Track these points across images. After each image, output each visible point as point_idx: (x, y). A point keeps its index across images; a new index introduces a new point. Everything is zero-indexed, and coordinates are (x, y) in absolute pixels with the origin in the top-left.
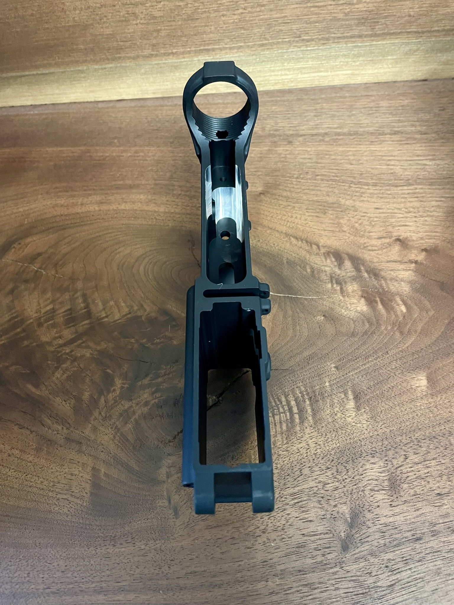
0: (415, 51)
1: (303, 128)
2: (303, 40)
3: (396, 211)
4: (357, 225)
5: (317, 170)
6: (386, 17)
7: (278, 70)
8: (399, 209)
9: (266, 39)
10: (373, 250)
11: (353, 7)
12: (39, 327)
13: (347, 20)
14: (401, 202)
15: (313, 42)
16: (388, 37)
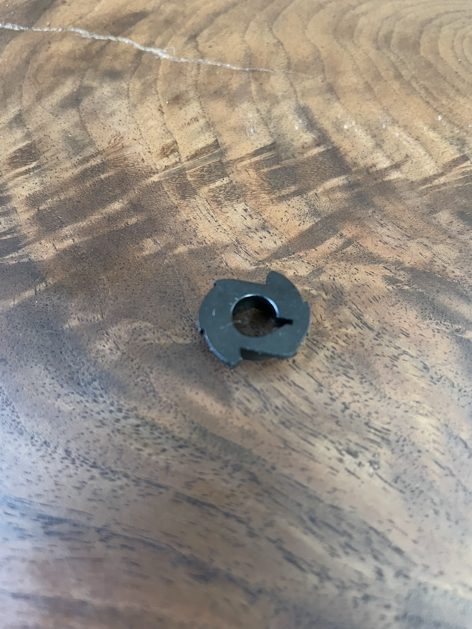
12: (183, 197)
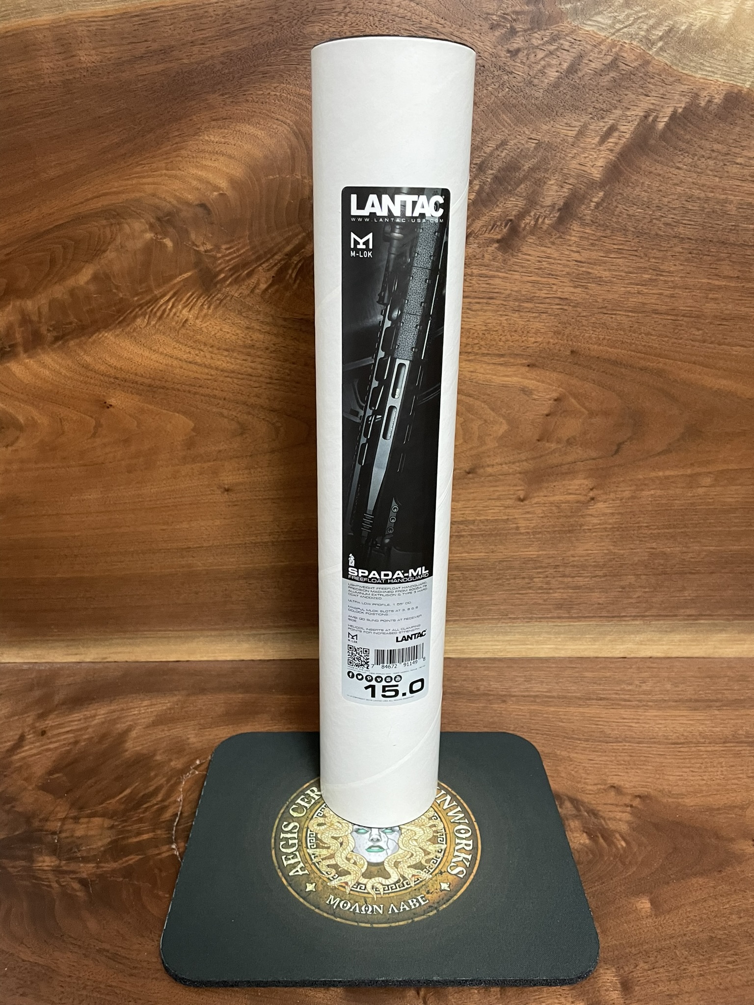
0: (610, 632)
1: (516, 690)
2: (510, 618)
3: (608, 763)
4: (573, 772)
5: (532, 725)
6: (579, 604)
7: (489, 641)
8: (611, 761)
9: (478, 615)
10: (590, 794)
11: (550, 595)
13: (545, 605)
14: (612, 756)
15: (519, 621)
16: (583, 619)
